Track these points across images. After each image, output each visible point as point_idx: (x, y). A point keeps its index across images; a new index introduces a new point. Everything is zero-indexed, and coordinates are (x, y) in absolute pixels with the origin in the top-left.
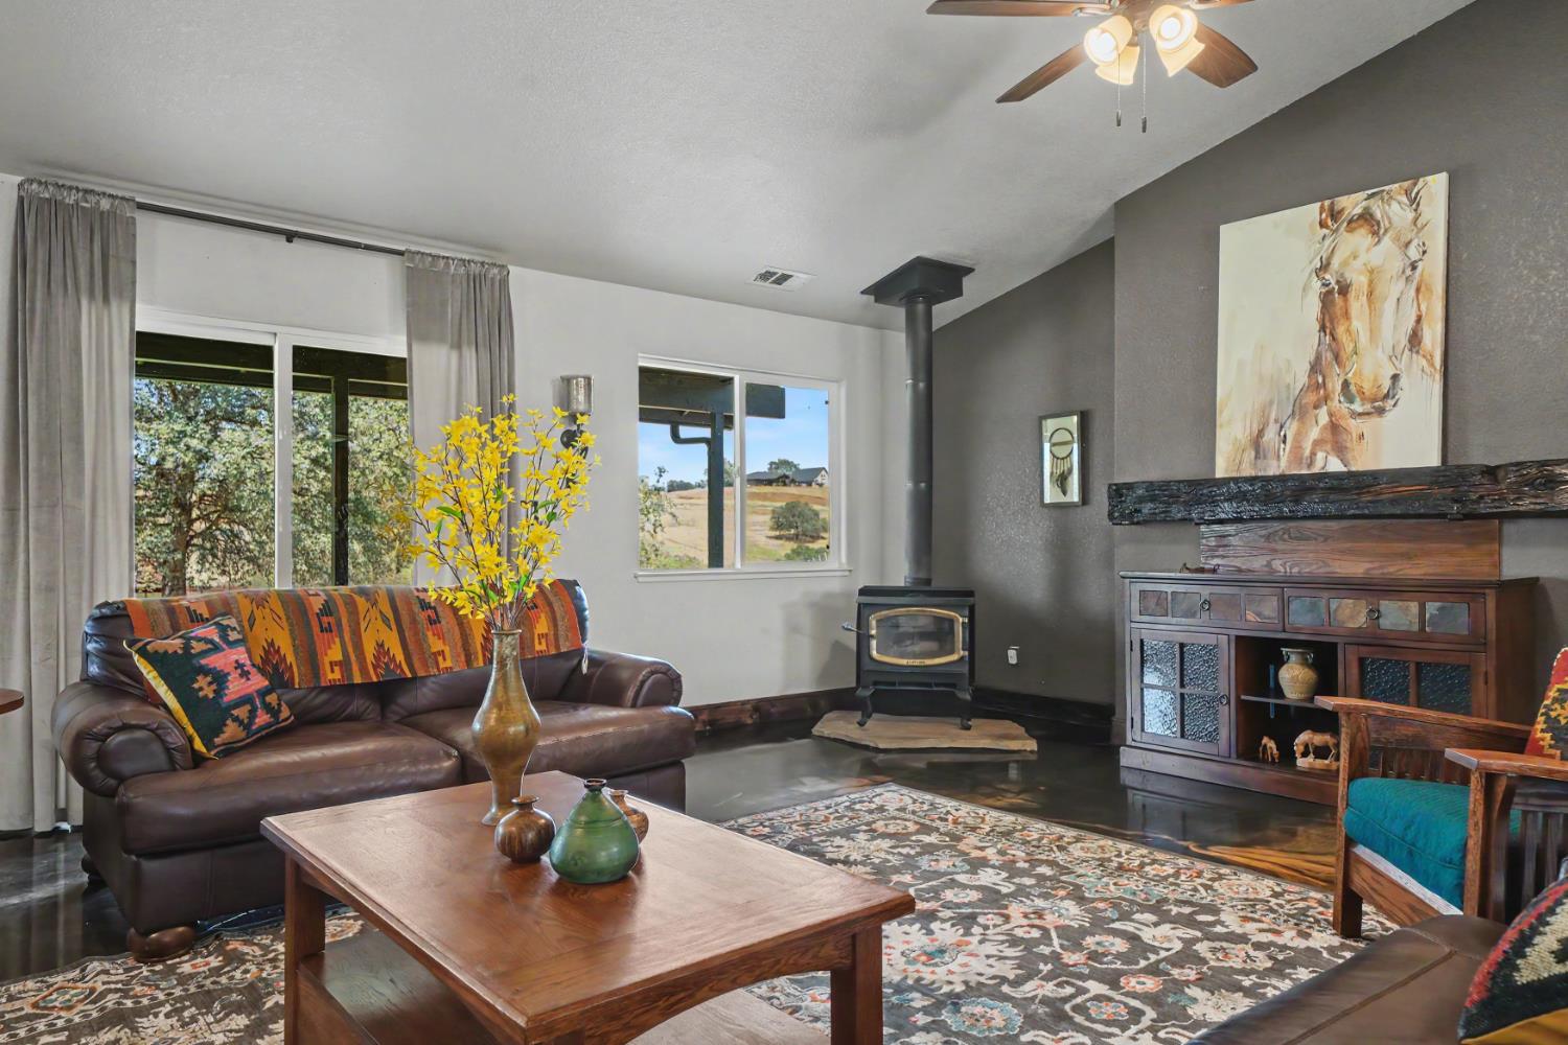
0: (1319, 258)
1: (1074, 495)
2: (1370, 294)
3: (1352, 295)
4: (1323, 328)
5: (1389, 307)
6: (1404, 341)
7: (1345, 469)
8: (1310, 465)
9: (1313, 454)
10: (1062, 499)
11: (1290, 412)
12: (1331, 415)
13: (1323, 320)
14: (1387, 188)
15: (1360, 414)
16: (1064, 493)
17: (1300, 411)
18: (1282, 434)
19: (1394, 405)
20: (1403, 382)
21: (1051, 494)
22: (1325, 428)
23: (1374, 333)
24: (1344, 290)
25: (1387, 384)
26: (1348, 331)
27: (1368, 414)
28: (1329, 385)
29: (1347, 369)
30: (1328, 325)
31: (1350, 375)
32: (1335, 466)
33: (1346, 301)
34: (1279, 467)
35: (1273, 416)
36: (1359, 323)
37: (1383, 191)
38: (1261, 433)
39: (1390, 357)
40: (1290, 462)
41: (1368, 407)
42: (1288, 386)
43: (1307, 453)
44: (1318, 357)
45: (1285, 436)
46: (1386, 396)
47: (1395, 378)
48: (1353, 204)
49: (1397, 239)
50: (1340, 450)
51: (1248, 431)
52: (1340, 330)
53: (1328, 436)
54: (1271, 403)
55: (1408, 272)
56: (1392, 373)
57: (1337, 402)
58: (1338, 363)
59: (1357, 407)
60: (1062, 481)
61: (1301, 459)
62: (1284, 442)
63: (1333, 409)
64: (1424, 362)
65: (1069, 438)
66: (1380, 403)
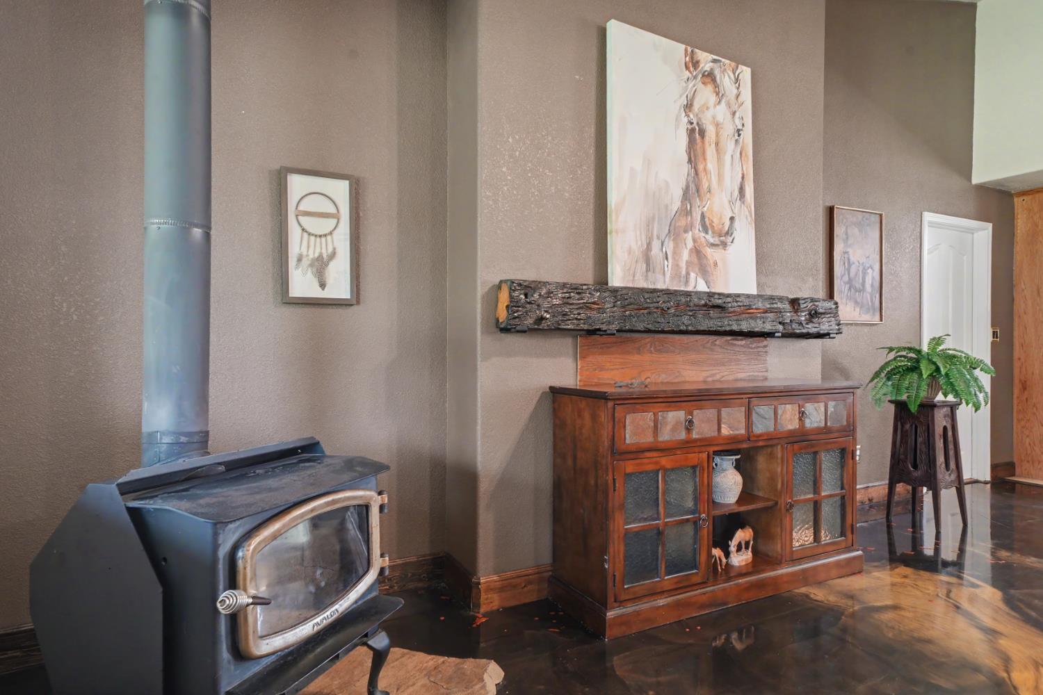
0: (686, 95)
1: (339, 287)
2: (717, 144)
3: (707, 139)
4: (690, 161)
5: (728, 158)
6: (736, 192)
7: (708, 290)
8: (687, 282)
9: (688, 274)
10: (315, 292)
11: (667, 231)
12: (694, 241)
13: (690, 152)
14: (723, 60)
15: (713, 245)
16: (323, 285)
17: (675, 233)
18: (664, 250)
19: (732, 242)
20: (737, 224)
21: (302, 284)
22: (691, 250)
23: (720, 177)
24: (702, 133)
25: (727, 223)
26: (705, 169)
27: (717, 245)
28: (694, 214)
29: (704, 203)
30: (693, 159)
31: (705, 209)
32: (702, 287)
33: (703, 142)
34: (665, 282)
35: (655, 233)
36: (711, 165)
37: (719, 61)
38: (649, 245)
39: (730, 202)
40: (672, 278)
41: (716, 240)
42: (667, 206)
43: (684, 272)
44: (687, 187)
45: (666, 252)
46: (727, 233)
47: (732, 219)
48: (705, 59)
49: (729, 105)
50: (704, 272)
51: (639, 243)
52: (701, 167)
53: (696, 260)
54: (653, 218)
55: (737, 137)
56: (730, 216)
57: (697, 230)
58: (699, 196)
59: (711, 239)
60: (320, 267)
61: (680, 277)
62: (667, 258)
63: (696, 236)
64: (747, 213)
65: (332, 210)
66: (724, 237)
